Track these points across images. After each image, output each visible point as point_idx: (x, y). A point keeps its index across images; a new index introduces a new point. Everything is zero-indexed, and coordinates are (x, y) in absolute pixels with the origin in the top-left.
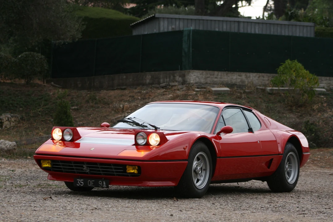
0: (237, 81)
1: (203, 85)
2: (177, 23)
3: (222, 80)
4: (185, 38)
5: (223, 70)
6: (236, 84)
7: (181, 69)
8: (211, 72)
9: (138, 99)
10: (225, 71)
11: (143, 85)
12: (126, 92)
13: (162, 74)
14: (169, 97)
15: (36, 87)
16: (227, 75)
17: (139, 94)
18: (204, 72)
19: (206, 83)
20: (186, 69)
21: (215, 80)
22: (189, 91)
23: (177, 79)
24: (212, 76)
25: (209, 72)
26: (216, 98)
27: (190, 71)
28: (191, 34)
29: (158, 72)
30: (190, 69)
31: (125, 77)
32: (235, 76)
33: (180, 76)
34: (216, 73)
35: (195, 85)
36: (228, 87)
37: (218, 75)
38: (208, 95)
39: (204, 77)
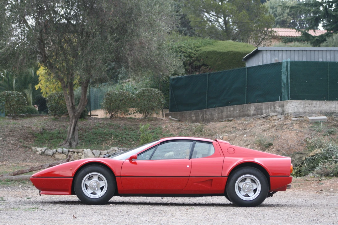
0: (336, 109)
1: (302, 114)
2: (280, 55)
3: (321, 109)
4: (284, 70)
5: (322, 99)
6: (335, 113)
7: (281, 100)
8: (310, 102)
9: (240, 129)
10: (324, 100)
11: (248, 116)
12: (231, 123)
13: (264, 105)
14: (266, 127)
15: (153, 121)
16: (325, 103)
17: (241, 125)
18: (303, 102)
19: (305, 113)
20: (285, 100)
21: (314, 109)
22: (286, 121)
23: (277, 109)
24: (311, 106)
25: (307, 101)
26: (311, 127)
27: (288, 101)
28: (289, 65)
29: (261, 103)
30: (289, 100)
31: (232, 109)
32: (333, 104)
33: (279, 107)
34: (314, 102)
35: (293, 114)
36: (326, 115)
37: (316, 104)
38: (304, 124)
39: (302, 106)
